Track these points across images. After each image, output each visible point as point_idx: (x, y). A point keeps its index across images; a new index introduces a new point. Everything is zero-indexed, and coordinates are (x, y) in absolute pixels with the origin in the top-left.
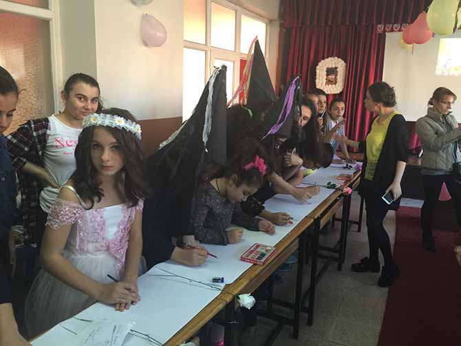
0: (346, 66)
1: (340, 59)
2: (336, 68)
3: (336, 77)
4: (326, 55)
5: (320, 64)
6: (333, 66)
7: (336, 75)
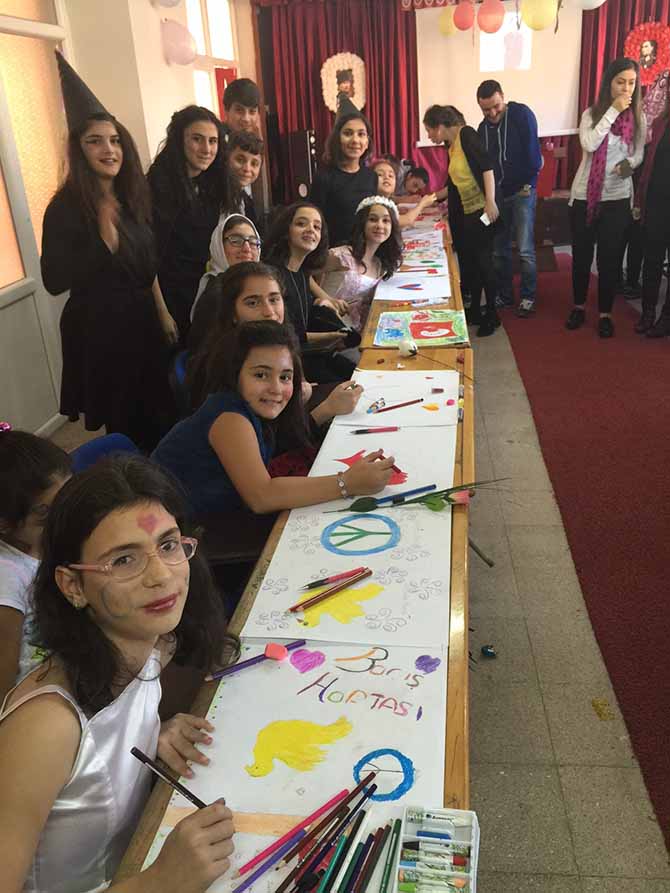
0: (365, 65)
1: (354, 56)
2: (350, 70)
3: (351, 86)
4: (332, 51)
5: (326, 65)
6: (346, 68)
7: (352, 82)
